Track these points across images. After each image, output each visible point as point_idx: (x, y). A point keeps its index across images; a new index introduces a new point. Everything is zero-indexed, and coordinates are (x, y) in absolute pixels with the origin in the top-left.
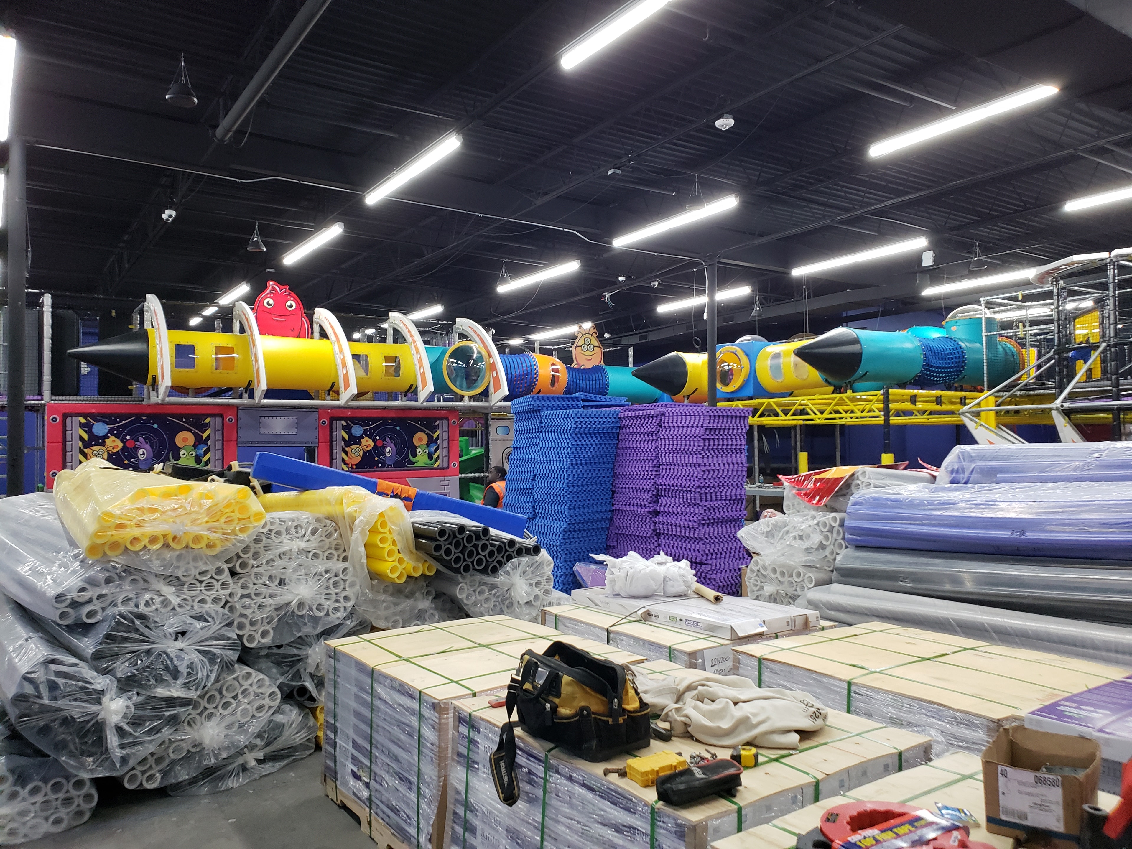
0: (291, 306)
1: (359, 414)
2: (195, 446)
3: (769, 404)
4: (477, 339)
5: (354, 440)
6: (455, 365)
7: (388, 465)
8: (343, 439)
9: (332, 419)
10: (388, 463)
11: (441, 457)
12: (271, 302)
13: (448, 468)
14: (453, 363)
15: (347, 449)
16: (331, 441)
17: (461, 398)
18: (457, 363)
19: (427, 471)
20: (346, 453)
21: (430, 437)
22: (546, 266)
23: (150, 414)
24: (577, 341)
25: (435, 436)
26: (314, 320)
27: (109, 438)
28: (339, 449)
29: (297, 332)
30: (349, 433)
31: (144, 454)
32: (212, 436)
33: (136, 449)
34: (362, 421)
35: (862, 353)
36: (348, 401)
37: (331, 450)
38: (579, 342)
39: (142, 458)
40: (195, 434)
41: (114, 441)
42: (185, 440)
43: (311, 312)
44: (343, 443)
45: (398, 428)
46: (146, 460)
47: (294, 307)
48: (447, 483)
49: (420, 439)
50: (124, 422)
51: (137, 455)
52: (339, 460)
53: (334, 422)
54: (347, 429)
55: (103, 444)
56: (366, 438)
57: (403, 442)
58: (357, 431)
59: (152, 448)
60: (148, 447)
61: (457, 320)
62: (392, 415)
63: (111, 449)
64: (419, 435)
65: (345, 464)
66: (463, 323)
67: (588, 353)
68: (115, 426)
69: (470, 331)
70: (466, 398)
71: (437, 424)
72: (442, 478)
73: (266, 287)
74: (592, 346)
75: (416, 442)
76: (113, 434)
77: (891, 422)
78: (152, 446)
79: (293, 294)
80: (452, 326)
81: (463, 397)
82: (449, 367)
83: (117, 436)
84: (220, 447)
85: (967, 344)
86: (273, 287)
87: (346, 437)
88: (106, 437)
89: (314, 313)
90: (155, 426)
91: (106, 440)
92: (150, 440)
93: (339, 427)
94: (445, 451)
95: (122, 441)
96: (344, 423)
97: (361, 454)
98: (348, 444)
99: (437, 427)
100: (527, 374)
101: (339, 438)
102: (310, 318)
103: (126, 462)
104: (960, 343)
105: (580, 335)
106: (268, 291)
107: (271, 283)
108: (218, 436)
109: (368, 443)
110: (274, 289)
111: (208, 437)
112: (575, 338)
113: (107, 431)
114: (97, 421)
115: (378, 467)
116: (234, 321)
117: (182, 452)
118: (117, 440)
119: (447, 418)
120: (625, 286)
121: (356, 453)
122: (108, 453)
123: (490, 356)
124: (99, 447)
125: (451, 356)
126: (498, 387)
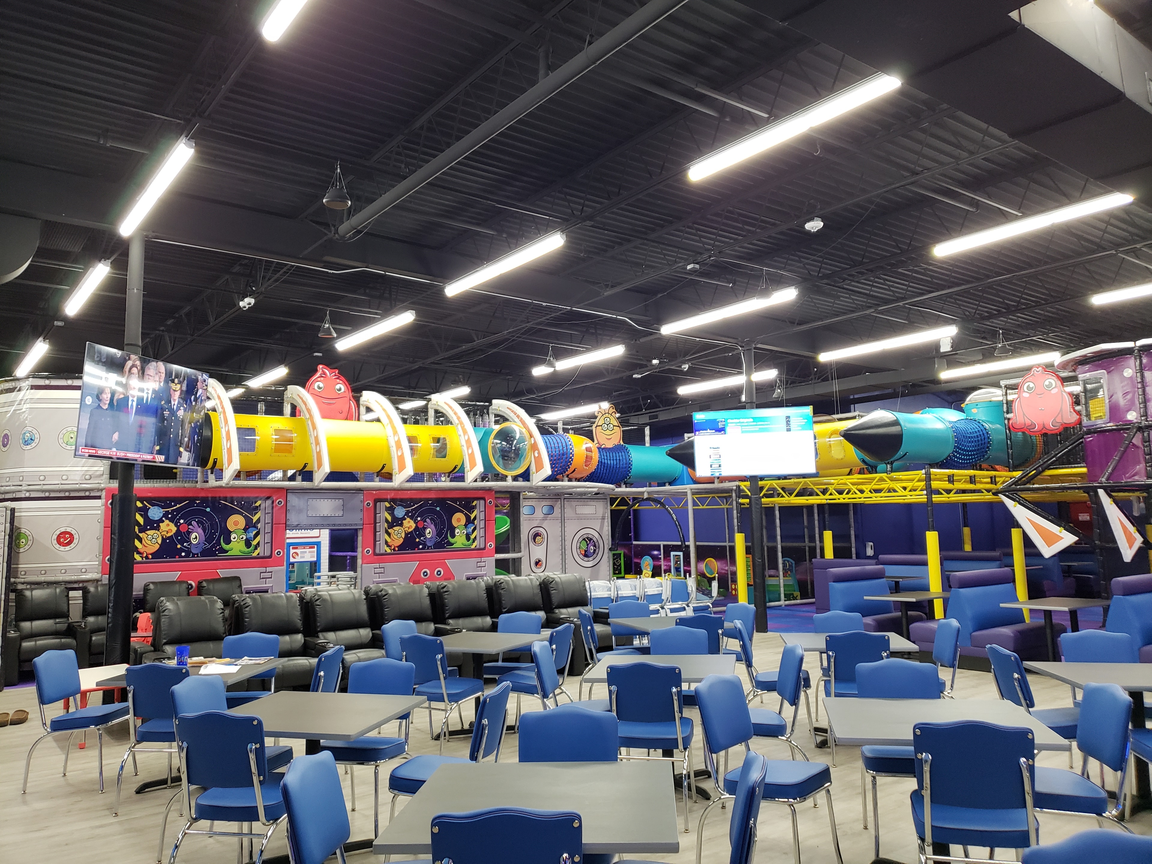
0: (340, 390)
1: (400, 496)
2: (246, 530)
3: (805, 482)
4: (516, 420)
5: (397, 522)
6: (499, 445)
7: (428, 547)
8: (387, 521)
9: (376, 501)
10: (429, 544)
11: (478, 538)
12: (321, 385)
13: (484, 549)
14: (497, 444)
15: (390, 530)
16: (375, 523)
17: (504, 478)
18: (500, 443)
19: (465, 552)
20: (389, 534)
21: (468, 518)
22: (588, 350)
23: (202, 497)
24: (597, 420)
25: (472, 516)
26: (361, 402)
27: (163, 521)
28: (383, 531)
29: (344, 415)
30: (392, 514)
31: (196, 538)
32: (262, 520)
33: (189, 533)
34: (403, 502)
35: (902, 435)
36: (402, 483)
37: (375, 532)
38: (600, 421)
39: (195, 542)
40: (246, 517)
41: (168, 525)
42: (236, 523)
43: (359, 395)
44: (386, 525)
45: (438, 509)
46: (199, 543)
47: (343, 390)
48: (483, 564)
49: (459, 520)
50: (178, 506)
51: (189, 539)
52: (382, 542)
53: (378, 504)
54: (391, 510)
55: (158, 528)
56: (408, 519)
57: (443, 523)
58: (400, 512)
59: (204, 532)
60: (200, 530)
61: (494, 401)
62: (433, 495)
63: (165, 533)
64: (458, 515)
65: (388, 546)
66: (500, 405)
67: (608, 432)
68: (170, 510)
69: (508, 412)
70: (509, 478)
71: (474, 504)
72: (479, 559)
73: (316, 371)
74: (612, 426)
75: (454, 523)
76: (167, 518)
77: (933, 499)
78: (204, 530)
79: (342, 378)
80: (487, 408)
81: (507, 476)
82: (493, 447)
83: (171, 520)
84: (270, 531)
85: (990, 426)
86: (323, 371)
87: (389, 518)
88: (161, 521)
89: (361, 396)
90: (208, 510)
91: (161, 524)
92: (202, 524)
93: (383, 508)
94: (482, 531)
95: (176, 525)
96: (388, 505)
97: (403, 536)
98: (391, 525)
99: (474, 507)
100: (563, 455)
101: (383, 520)
102: (357, 400)
103: (179, 546)
104: (984, 424)
105: (600, 415)
106: (318, 374)
107: (321, 366)
108: (268, 519)
109: (409, 524)
110: (325, 373)
111: (258, 521)
112: (596, 417)
113: (161, 515)
114: (153, 505)
115: (419, 549)
116: (285, 404)
117: (233, 536)
118: (170, 523)
119: (483, 499)
120: (656, 368)
121: (398, 535)
122: (163, 537)
123: (531, 436)
124: (154, 531)
125: (495, 438)
126: (540, 466)
